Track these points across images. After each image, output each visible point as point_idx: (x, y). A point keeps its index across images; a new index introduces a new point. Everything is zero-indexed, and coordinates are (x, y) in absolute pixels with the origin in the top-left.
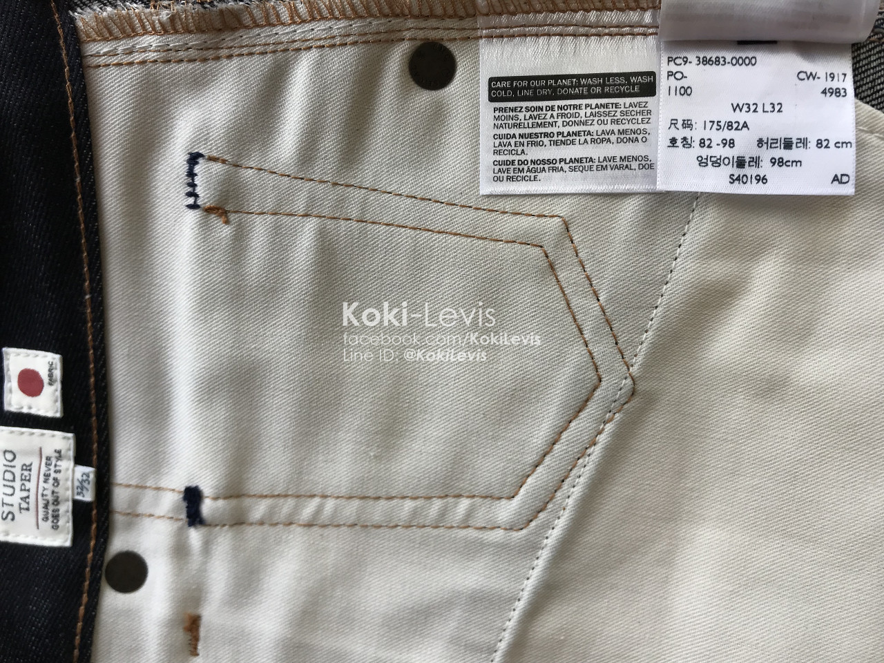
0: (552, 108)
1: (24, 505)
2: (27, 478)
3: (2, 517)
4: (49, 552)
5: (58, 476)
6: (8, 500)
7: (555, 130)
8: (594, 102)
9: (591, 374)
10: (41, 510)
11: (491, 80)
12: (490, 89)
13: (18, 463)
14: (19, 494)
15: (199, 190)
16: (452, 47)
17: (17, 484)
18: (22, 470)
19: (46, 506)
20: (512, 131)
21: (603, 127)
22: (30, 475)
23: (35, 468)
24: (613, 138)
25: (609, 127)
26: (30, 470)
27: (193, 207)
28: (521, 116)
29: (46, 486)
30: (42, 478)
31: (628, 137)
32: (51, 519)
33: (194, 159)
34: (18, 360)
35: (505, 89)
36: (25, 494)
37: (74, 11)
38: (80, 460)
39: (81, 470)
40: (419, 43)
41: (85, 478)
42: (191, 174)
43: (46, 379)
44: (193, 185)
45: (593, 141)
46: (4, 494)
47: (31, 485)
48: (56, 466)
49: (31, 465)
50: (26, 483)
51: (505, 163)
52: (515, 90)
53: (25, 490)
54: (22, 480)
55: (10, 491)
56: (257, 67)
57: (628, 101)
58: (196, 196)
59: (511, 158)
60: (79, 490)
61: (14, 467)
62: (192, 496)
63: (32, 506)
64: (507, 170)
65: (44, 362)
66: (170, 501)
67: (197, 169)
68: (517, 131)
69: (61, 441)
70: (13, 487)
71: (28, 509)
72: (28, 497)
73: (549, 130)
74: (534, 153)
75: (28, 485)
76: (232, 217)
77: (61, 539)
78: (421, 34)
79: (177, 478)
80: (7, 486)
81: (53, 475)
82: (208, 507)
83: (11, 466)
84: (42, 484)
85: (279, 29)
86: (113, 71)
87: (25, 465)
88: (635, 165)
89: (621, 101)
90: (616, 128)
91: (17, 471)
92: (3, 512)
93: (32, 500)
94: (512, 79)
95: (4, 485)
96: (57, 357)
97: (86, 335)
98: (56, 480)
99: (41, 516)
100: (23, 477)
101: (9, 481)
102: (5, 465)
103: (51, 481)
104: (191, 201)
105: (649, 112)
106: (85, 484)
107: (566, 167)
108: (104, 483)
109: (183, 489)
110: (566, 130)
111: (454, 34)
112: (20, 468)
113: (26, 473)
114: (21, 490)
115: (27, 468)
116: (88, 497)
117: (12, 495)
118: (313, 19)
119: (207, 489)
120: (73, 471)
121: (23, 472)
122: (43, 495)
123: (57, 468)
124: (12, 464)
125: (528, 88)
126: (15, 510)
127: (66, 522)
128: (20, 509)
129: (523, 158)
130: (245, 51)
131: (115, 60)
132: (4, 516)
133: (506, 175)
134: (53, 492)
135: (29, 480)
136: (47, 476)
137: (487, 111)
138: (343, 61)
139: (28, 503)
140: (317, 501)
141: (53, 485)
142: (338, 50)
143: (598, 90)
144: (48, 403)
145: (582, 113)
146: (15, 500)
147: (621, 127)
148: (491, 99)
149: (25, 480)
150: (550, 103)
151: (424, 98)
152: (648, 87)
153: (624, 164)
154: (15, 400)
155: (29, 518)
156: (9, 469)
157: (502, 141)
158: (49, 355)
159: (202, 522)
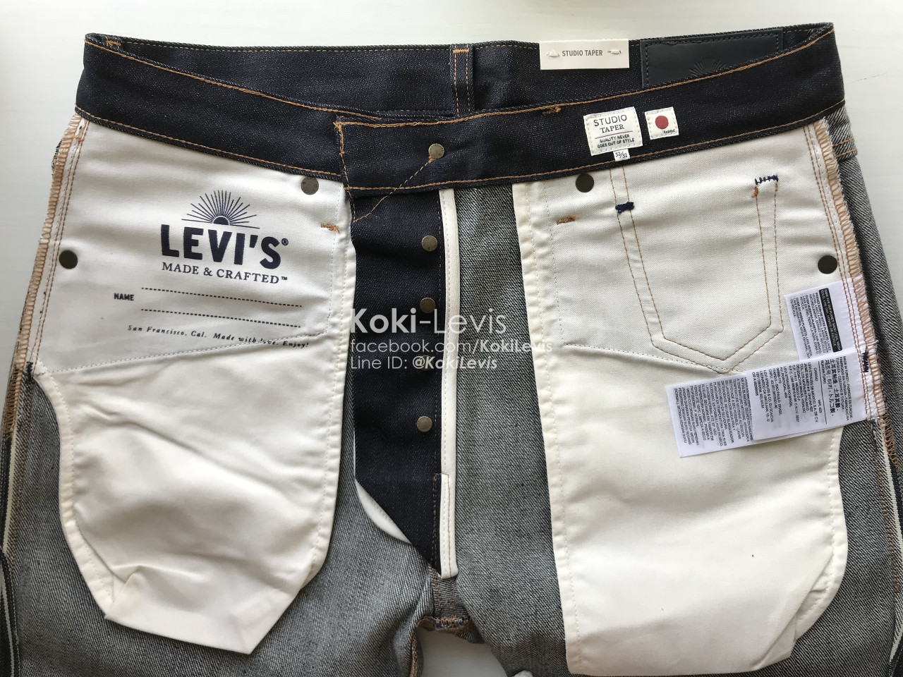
0: (821, 315)
1: (604, 130)
5: (622, 142)
7: (814, 318)
8: (827, 330)
9: (725, 356)
10: (604, 138)
11: (827, 289)
12: (824, 290)
13: (622, 122)
14: (608, 126)
15: (763, 182)
16: (837, 270)
17: (612, 124)
19: (607, 140)
20: (810, 302)
21: (819, 336)
22: (618, 130)
23: (622, 130)
24: (816, 341)
25: (819, 338)
27: (757, 183)
28: (816, 304)
29: (616, 138)
30: (619, 135)
31: (817, 346)
32: (602, 143)
33: (775, 178)
34: (669, 113)
35: (825, 295)
36: (610, 129)
38: (632, 151)
39: (627, 152)
40: (836, 257)
41: (624, 155)
42: (769, 178)
43: (666, 130)
44: (765, 180)
45: (813, 334)
47: (614, 131)
51: (798, 303)
52: (825, 299)
55: (608, 121)
56: (816, 195)
57: (830, 343)
58: (761, 182)
59: (800, 304)
60: (618, 154)
61: (620, 121)
62: (629, 206)
63: (605, 134)
64: (795, 304)
65: (673, 128)
66: (623, 197)
67: (772, 180)
68: (810, 304)
69: (638, 142)
70: (610, 123)
71: (603, 132)
73: (813, 316)
74: (804, 312)
76: (755, 199)
77: (595, 150)
78: (840, 257)
79: (634, 198)
80: (610, 120)
81: (622, 140)
82: (627, 213)
84: (616, 136)
85: (832, 201)
86: (804, 138)
88: (808, 351)
89: (830, 340)
90: (819, 341)
91: (618, 123)
93: (608, 133)
94: (829, 297)
95: (610, 118)
96: (677, 134)
98: (620, 142)
99: (602, 139)
101: (612, 120)
102: (619, 116)
103: (619, 140)
104: (758, 181)
105: (827, 352)
106: (621, 156)
107: (801, 326)
108: (623, 164)
109: (631, 201)
110: (815, 322)
111: (842, 271)
113: (619, 127)
115: (622, 127)
116: (617, 159)
117: (607, 123)
118: (839, 214)
119: (634, 212)
120: (626, 149)
122: (611, 137)
123: (625, 141)
125: (827, 304)
126: (600, 126)
127: (602, 151)
128: (602, 129)
129: (801, 309)
130: (821, 189)
132: (596, 121)
134: (614, 142)
136: (620, 137)
137: (815, 289)
138: (824, 230)
140: (640, 259)
141: (617, 141)
142: (828, 226)
143: (832, 331)
144: (655, 133)
145: (822, 327)
146: (605, 125)
147: (820, 343)
148: (820, 291)
149: (615, 128)
150: (823, 314)
151: (814, 264)
152: (836, 349)
153: (807, 347)
154: (651, 116)
155: (600, 133)
156: (618, 119)
157: (805, 299)
158: (677, 130)
159: (620, 213)
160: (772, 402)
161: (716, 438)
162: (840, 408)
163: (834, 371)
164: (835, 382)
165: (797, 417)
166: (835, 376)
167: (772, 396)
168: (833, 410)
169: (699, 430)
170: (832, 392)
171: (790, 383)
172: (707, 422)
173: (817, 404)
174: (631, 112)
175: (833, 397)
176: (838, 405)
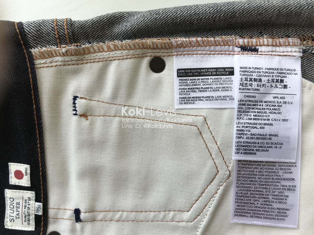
0: (199, 79)
1: (18, 217)
2: (18, 207)
3: (10, 220)
4: (27, 232)
5: (29, 206)
6: (12, 215)
7: (200, 87)
8: (213, 77)
9: (215, 170)
10: (23, 218)
11: (178, 70)
12: (178, 73)
13: (15, 202)
14: (16, 213)
15: (77, 109)
16: (165, 59)
17: (15, 209)
18: (17, 204)
19: (25, 217)
20: (185, 87)
21: (216, 86)
22: (19, 206)
23: (21, 204)
24: (220, 90)
25: (219, 86)
26: (19, 204)
27: (75, 114)
28: (188, 82)
29: (25, 210)
30: (23, 207)
31: (225, 89)
32: (27, 221)
33: (75, 98)
34: (13, 167)
35: (183, 73)
36: (18, 213)
37: (31, 49)
38: (37, 200)
39: (38, 204)
40: (152, 57)
41: (39, 207)
42: (74, 103)
43: (24, 174)
44: (75, 107)
45: (213, 91)
46: (10, 213)
47: (20, 210)
48: (28, 203)
49: (19, 203)
50: (18, 209)
51: (183, 98)
52: (186, 73)
53: (18, 211)
54: (16, 208)
55: (12, 212)
56: (97, 66)
57: (225, 77)
58: (76, 111)
59: (185, 96)
60: (37, 211)
61: (14, 203)
62: (77, 212)
63: (20, 217)
64: (184, 100)
65: (24, 168)
66: (70, 213)
67: (76, 102)
68: (187, 87)
69: (31, 194)
70: (13, 210)
71: (19, 218)
72: (19, 214)
73: (198, 87)
74: (193, 95)
75: (19, 210)
76: (89, 117)
77: (31, 228)
78: (153, 54)
79: (72, 206)
80: (11, 210)
81: (27, 206)
82: (82, 216)
83: (13, 203)
84: (23, 209)
85: (104, 53)
86: (45, 69)
87: (17, 203)
88: (228, 99)
89: (222, 77)
90: (221, 86)
91: (15, 205)
92: (10, 219)
93: (20, 215)
94: (185, 69)
95: (10, 210)
96: (29, 166)
97: (38, 158)
98: (28, 208)
99: (23, 220)
100: (17, 207)
101: (12, 208)
102: (10, 203)
103: (27, 208)
104: (74, 112)
105: (232, 81)
106: (39, 209)
107: (204, 99)
108: (45, 209)
109: (74, 209)
110: (204, 87)
111: (165, 54)
112: (16, 204)
113: (18, 205)
114: (16, 211)
115: (18, 204)
116: (40, 213)
117: (13, 213)
118: (116, 50)
119: (82, 210)
120: (35, 204)
121: (17, 205)
122: (24, 213)
123: (29, 204)
124: (13, 202)
125: (191, 72)
126: (14, 218)
127: (33, 222)
128: (16, 218)
129: (189, 96)
130: (92, 61)
131: (46, 65)
132: (10, 221)
133: (184, 102)
134: (28, 212)
135: (19, 208)
136: (25, 206)
137: (176, 80)
138: (127, 64)
139: (19, 216)
140: (120, 213)
141: (28, 209)
142: (125, 60)
143: (215, 73)
144: (25, 181)
145: (209, 81)
146: (14, 215)
147: (223, 86)
148: (178, 76)
149: (18, 208)
150: (198, 78)
151: (155, 76)
152: (231, 72)
153: (224, 98)
154: (13, 180)
155: (19, 221)
156: (12, 204)
157: (182, 91)
158: (26, 165)
159: (81, 221)
160: (265, 141)
161: (286, 193)
162: (285, 80)
163: (251, 80)
164: (260, 80)
165: (284, 120)
166: (255, 80)
167: (260, 141)
168: (285, 87)
169: (276, 205)
170: (269, 85)
171: (252, 121)
172: (270, 197)
173: (276, 100)
174: (8, 193)
175: (274, 85)
176: (282, 81)
